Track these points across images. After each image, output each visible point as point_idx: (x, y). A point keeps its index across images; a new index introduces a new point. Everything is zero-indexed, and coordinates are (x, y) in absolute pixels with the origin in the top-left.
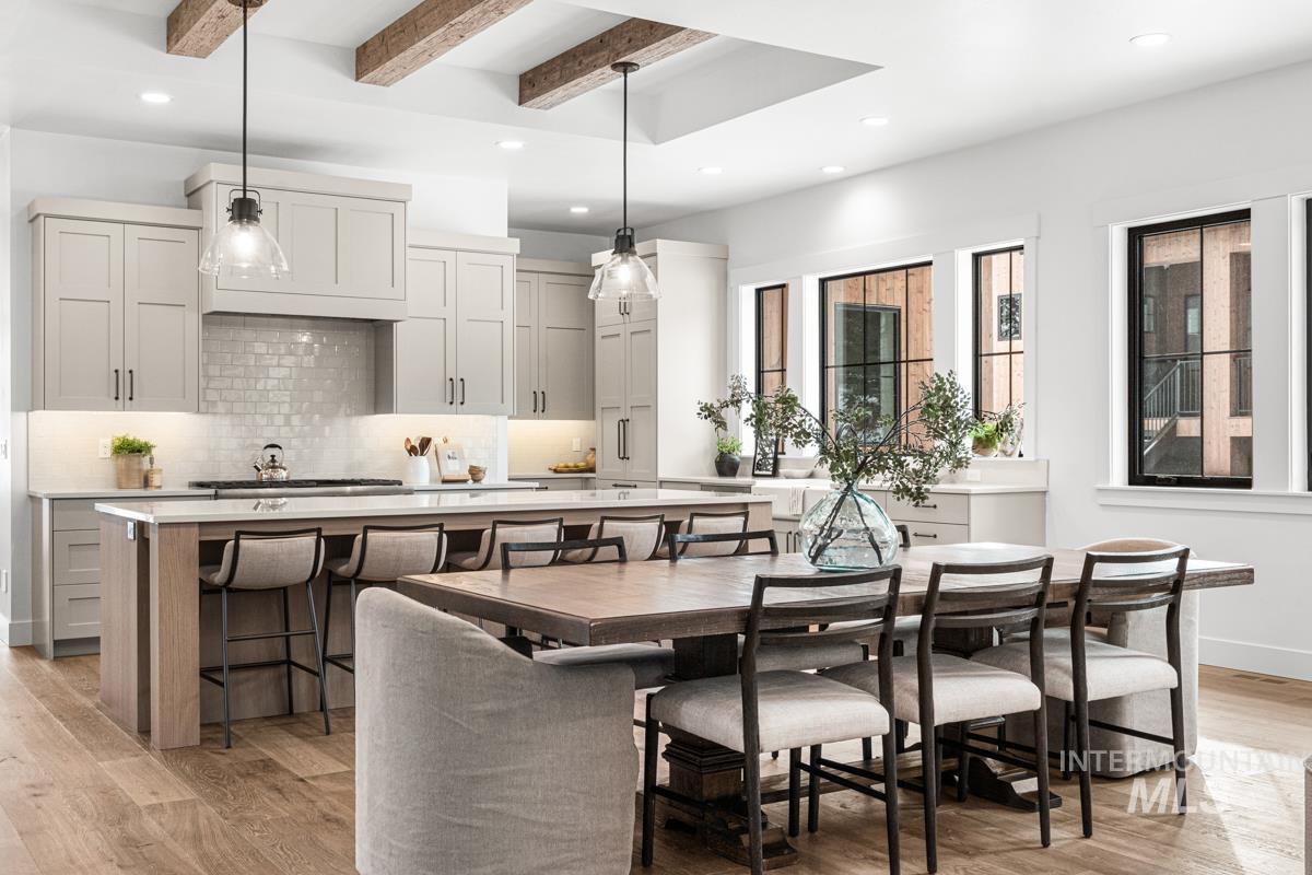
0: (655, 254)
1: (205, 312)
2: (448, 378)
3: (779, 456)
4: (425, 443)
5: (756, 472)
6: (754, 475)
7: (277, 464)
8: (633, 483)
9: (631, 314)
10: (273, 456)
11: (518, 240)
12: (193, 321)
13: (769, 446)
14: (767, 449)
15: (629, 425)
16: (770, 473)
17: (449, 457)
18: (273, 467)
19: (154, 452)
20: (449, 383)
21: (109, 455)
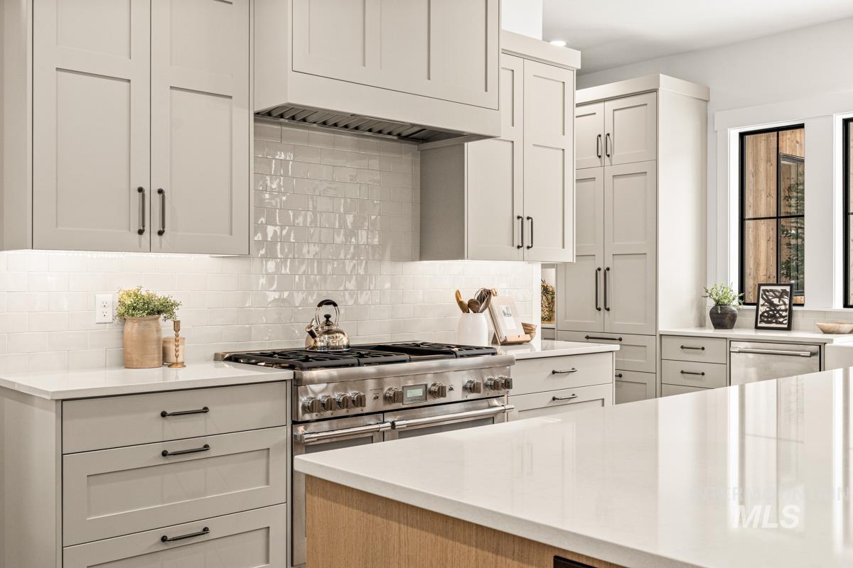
0: (656, 91)
1: (258, 109)
2: (516, 216)
3: (794, 308)
4: (485, 296)
5: (759, 325)
6: (757, 328)
7: (334, 328)
8: (617, 336)
9: (614, 157)
10: (327, 317)
11: (580, 52)
12: (244, 121)
13: (780, 298)
14: (776, 301)
15: (610, 274)
16: (786, 326)
17: (505, 314)
18: (328, 332)
19: (179, 313)
20: (518, 223)
21: (109, 319)
